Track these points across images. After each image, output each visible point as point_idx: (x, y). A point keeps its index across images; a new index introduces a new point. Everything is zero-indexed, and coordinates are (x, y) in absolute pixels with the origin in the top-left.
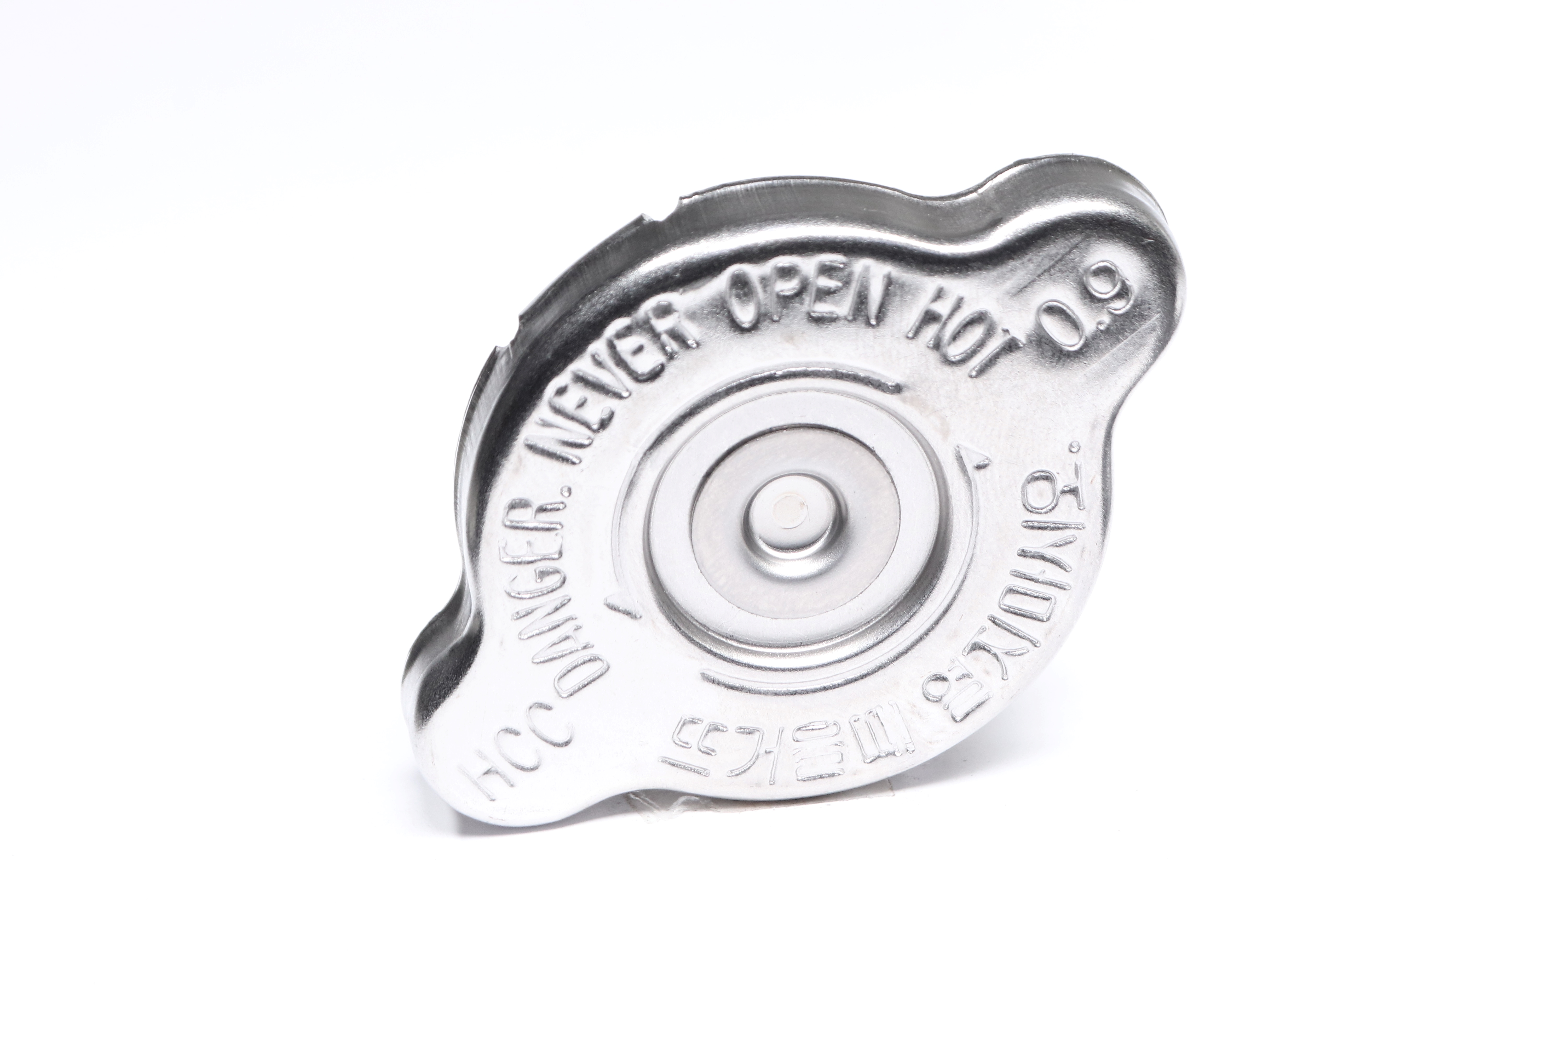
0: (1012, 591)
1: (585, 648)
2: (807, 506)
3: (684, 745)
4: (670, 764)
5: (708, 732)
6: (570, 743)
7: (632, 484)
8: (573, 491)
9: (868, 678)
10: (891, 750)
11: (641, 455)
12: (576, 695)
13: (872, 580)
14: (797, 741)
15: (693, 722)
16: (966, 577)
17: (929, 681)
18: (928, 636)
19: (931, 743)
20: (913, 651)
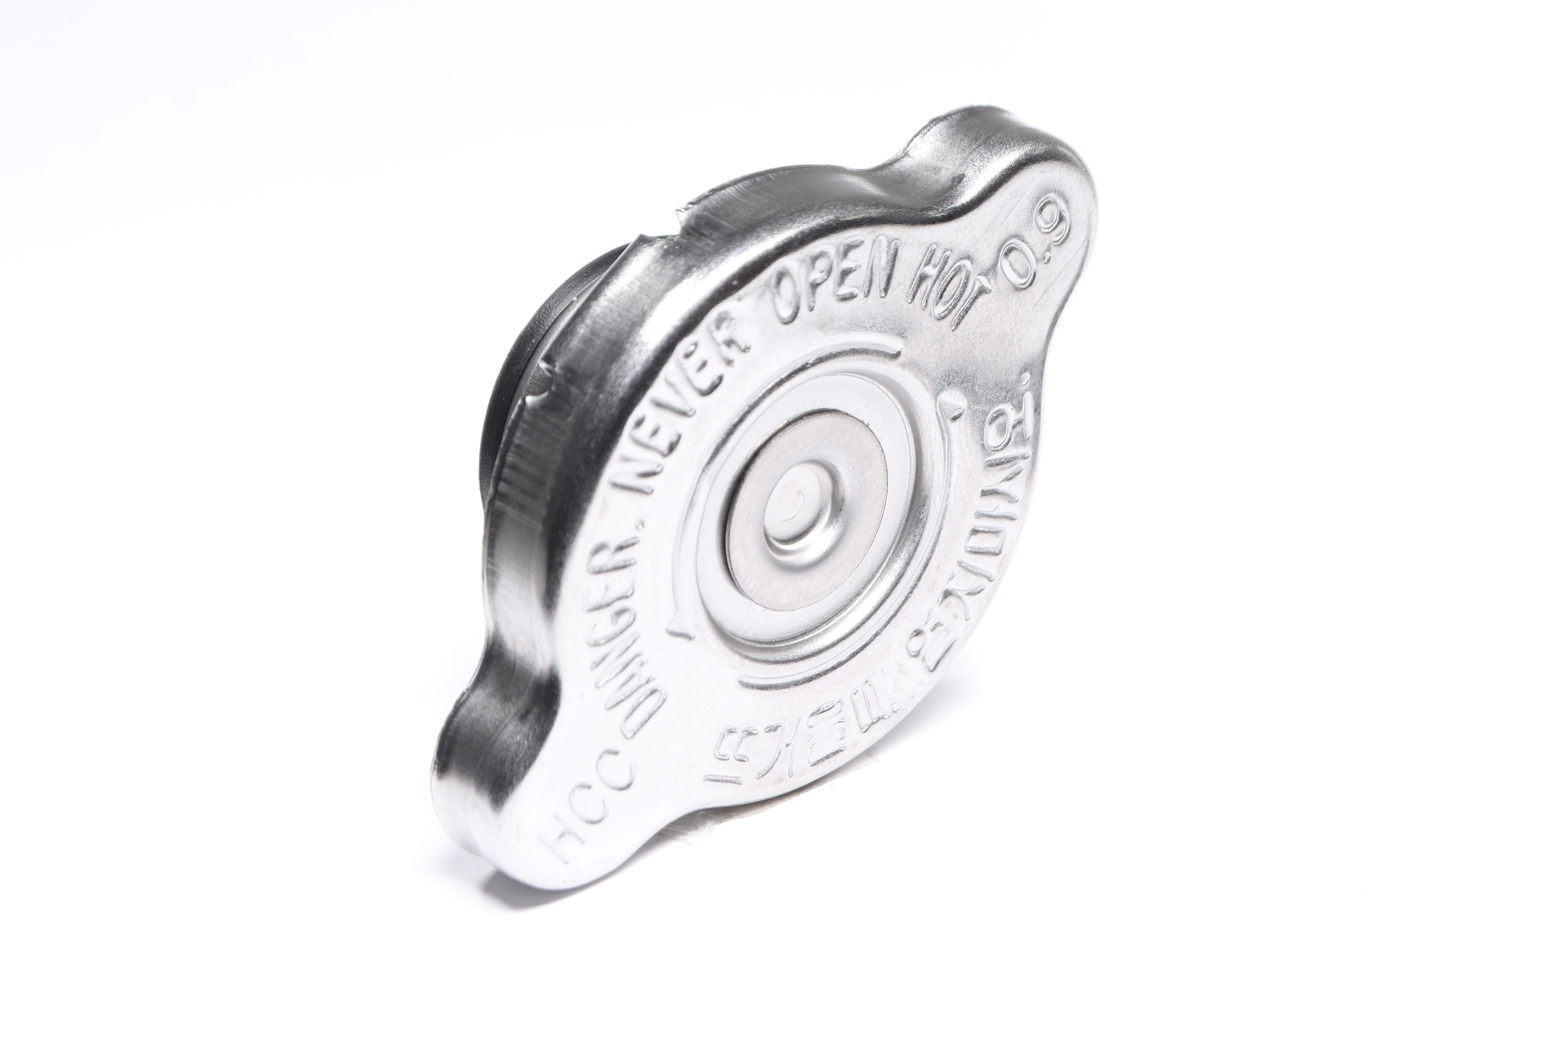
0: (975, 532)
1: (647, 682)
2: (803, 493)
3: (723, 758)
4: (711, 780)
5: (742, 739)
6: (632, 784)
7: (691, 504)
8: (646, 524)
9: (868, 648)
10: (881, 715)
11: (700, 473)
12: (639, 734)
13: (866, 551)
14: (811, 727)
15: (731, 732)
16: (941, 529)
17: (912, 638)
18: (913, 594)
19: (912, 698)
20: (901, 611)
